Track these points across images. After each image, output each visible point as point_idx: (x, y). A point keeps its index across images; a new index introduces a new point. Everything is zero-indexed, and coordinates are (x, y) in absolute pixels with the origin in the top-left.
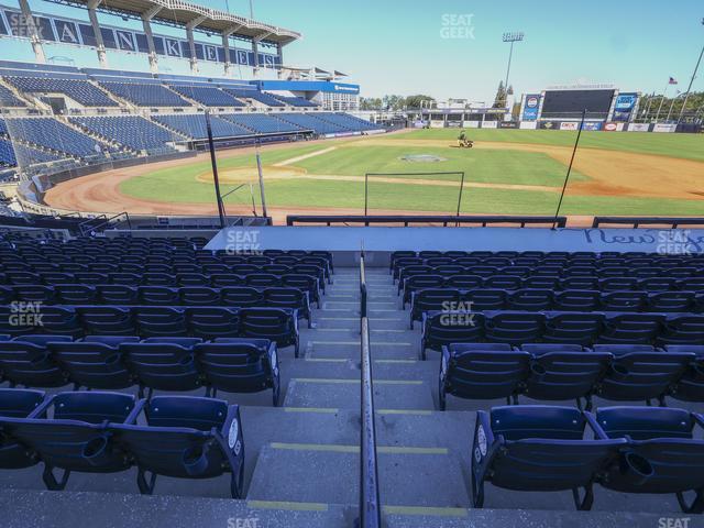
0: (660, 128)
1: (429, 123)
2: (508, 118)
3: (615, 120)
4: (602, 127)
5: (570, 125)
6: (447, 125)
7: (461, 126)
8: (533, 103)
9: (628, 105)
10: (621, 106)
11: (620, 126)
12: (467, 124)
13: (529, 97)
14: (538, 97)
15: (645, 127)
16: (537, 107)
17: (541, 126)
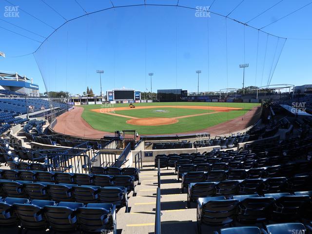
0: (149, 101)
1: (74, 103)
2: (104, 100)
3: (136, 99)
4: (135, 102)
5: (126, 102)
6: (82, 104)
7: (88, 104)
8: (111, 94)
9: (138, 95)
10: (137, 95)
11: (139, 101)
12: (90, 103)
13: (109, 93)
14: (112, 92)
15: (145, 101)
16: (112, 96)
17: (117, 102)
